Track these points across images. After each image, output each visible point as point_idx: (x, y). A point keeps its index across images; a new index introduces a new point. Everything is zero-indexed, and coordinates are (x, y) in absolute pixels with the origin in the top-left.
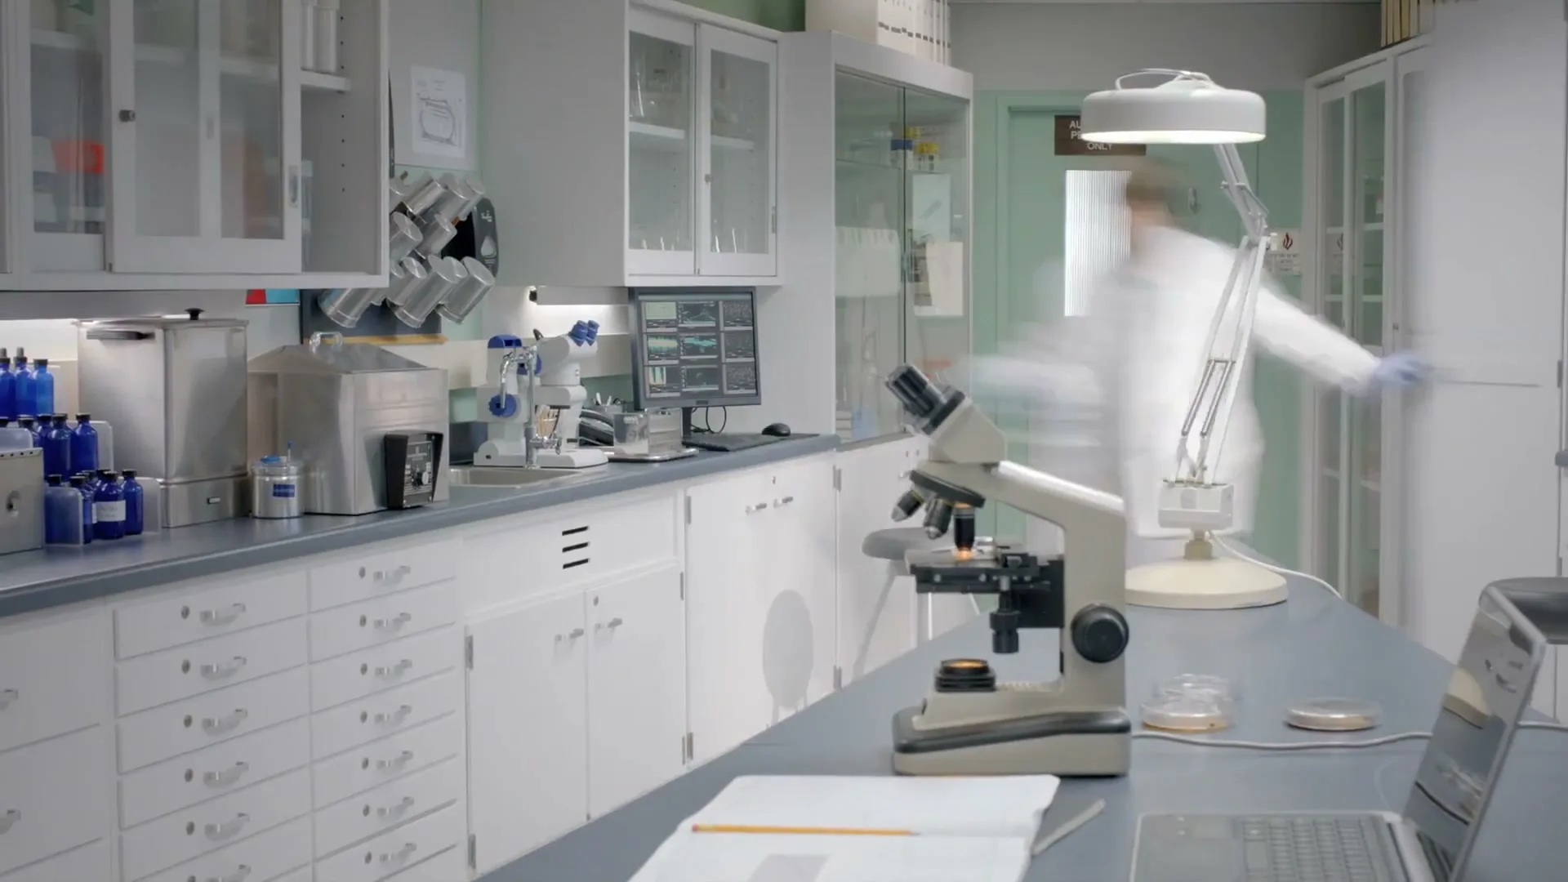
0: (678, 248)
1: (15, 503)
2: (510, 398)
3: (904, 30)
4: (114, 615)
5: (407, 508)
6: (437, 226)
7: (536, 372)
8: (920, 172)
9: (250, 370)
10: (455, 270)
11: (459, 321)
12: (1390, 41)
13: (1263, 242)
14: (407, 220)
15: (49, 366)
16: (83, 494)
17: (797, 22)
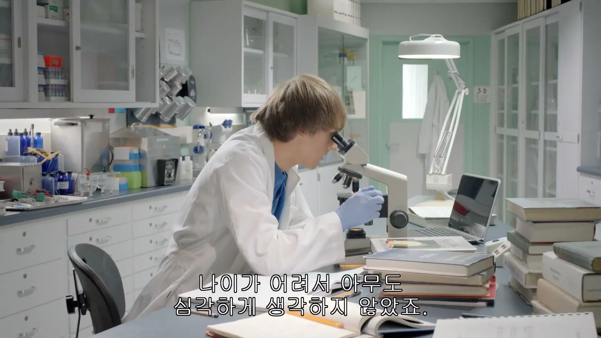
0: (261, 93)
1: (33, 182)
2: (201, 147)
3: (344, 13)
4: (67, 221)
5: (166, 185)
6: (175, 85)
7: (211, 137)
8: (349, 65)
9: (111, 136)
10: (182, 101)
11: (182, 120)
12: (521, 18)
13: (463, 91)
14: (164, 83)
15: (41, 135)
16: (55, 179)
17: (304, 11)
